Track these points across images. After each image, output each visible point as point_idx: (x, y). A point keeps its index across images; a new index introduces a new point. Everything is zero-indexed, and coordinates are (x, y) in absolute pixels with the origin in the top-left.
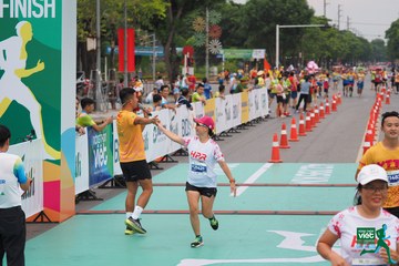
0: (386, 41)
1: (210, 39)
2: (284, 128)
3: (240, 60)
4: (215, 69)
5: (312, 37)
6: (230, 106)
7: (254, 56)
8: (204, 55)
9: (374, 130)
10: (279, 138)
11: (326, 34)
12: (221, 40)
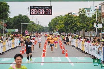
0: (48, 27)
1: (4, 27)
2: (23, 49)
3: (12, 32)
4: (6, 34)
5: (30, 26)
6: (9, 44)
7: (15, 31)
8: (3, 31)
9: (45, 49)
10: (22, 51)
11: (33, 25)
12: (7, 27)
